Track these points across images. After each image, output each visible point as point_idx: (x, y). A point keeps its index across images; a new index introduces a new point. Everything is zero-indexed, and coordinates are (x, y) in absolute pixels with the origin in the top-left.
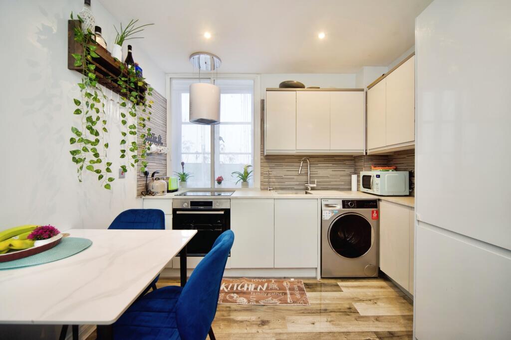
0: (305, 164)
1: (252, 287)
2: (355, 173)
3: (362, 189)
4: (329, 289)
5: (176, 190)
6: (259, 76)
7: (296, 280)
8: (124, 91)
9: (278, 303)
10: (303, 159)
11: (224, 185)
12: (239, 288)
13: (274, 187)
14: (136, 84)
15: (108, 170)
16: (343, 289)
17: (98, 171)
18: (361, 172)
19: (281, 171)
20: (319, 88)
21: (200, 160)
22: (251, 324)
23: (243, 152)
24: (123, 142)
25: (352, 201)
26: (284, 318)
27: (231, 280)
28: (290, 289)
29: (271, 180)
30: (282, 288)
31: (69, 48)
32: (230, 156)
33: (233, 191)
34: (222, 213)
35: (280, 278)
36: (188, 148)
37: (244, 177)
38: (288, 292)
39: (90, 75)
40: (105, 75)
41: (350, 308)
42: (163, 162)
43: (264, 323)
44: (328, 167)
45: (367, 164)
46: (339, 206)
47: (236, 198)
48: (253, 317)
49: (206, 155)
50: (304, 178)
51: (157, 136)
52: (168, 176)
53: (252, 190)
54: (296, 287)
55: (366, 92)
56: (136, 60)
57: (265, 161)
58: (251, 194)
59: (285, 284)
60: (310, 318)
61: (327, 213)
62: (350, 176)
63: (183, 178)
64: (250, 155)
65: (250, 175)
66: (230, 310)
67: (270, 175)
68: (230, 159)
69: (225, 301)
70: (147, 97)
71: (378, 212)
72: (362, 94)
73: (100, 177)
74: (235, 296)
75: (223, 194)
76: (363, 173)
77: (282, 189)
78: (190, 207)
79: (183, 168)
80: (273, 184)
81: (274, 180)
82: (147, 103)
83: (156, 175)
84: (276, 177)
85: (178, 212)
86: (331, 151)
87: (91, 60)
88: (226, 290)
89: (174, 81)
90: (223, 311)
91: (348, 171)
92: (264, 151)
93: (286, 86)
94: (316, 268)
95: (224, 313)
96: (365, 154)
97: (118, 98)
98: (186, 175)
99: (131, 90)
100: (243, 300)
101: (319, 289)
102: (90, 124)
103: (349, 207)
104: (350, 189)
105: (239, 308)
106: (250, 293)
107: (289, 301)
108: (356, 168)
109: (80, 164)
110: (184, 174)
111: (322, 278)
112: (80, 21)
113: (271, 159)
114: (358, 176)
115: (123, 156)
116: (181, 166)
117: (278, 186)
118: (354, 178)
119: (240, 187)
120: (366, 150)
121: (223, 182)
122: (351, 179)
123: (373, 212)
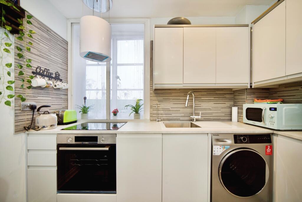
0: (190, 98)
2: (234, 106)
3: (245, 120)
5: (74, 122)
6: (149, 20)
10: (189, 93)
11: (119, 117)
13: (162, 118)
18: (244, 105)
23: (136, 88)
29: (159, 112)
32: (126, 91)
33: (125, 122)
34: (107, 149)
36: (90, 85)
37: (136, 110)
44: (210, 101)
45: (249, 97)
46: (230, 141)
47: (122, 133)
50: (189, 110)
53: (142, 121)
55: (251, 28)
57: (154, 95)
61: (217, 148)
62: (231, 108)
63: (84, 110)
64: (142, 91)
65: (141, 107)
67: (159, 108)
68: (126, 94)
71: (272, 148)
72: (247, 29)
76: (246, 106)
77: (169, 120)
78: (74, 142)
79: (85, 102)
80: (161, 115)
81: (162, 112)
82: (26, 32)
84: (164, 109)
86: (216, 85)
91: (228, 104)
92: (153, 85)
96: (249, 87)
98: (88, 108)
103: (241, 142)
104: (231, 120)
108: (235, 100)
110: (86, 107)
113: (159, 94)
114: (240, 108)
116: (84, 100)
117: (165, 118)
118: (235, 110)
119: (133, 118)
120: (251, 83)
121: (118, 114)
122: (231, 111)
123: (267, 147)
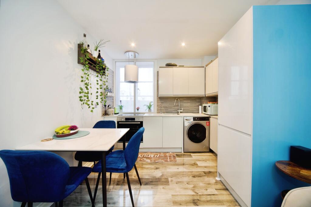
0: (177, 101)
1: (152, 156)
2: (201, 105)
3: (203, 112)
4: (187, 156)
5: (118, 113)
6: (156, 60)
7: (173, 153)
8: (98, 70)
9: (164, 161)
10: (176, 99)
11: (140, 111)
12: (147, 156)
13: (163, 111)
14: (102, 67)
15: (92, 104)
16: (193, 156)
17: (88, 105)
19: (167, 104)
20: (183, 66)
21: (129, 99)
22: (152, 169)
23: (149, 95)
24: (97, 92)
25: (198, 118)
26: (166, 167)
27: (143, 153)
28: (169, 156)
29: (162, 108)
30: (166, 156)
31: (78, 55)
32: (143, 97)
33: (144, 113)
34: (139, 123)
35: (165, 152)
36: (123, 94)
37: (149, 107)
38: (168, 158)
39: (86, 66)
40: (91, 64)
41: (195, 163)
42: (112, 100)
43: (157, 168)
44: (188, 102)
45: (205, 101)
46: (192, 120)
47: (145, 117)
48: (153, 166)
49: (132, 97)
50: (177, 108)
51: (109, 88)
52: (114, 107)
53: (153, 113)
54: (172, 156)
55: (205, 68)
56: (102, 56)
57: (159, 100)
58: (152, 115)
59: (167, 154)
60: (177, 167)
61: (186, 123)
62: (198, 106)
63: (121, 108)
64: (152, 97)
65: (152, 106)
66: (143, 164)
67: (161, 106)
68: (143, 99)
69: (140, 161)
70: (106, 72)
71: (209, 123)
72: (203, 69)
73: (89, 107)
74: (145, 159)
75: (139, 115)
76: (204, 105)
77: (167, 112)
78: (125, 121)
79: (121, 103)
82: (106, 74)
83: (109, 106)
84: (164, 107)
85: (120, 123)
87: (86, 60)
88: (141, 157)
89: (117, 63)
90: (140, 164)
91: (198, 104)
92: (158, 95)
93: (169, 65)
94: (181, 148)
95: (140, 165)
96: (204, 96)
97: (95, 74)
98: (122, 107)
99: (100, 70)
100: (149, 161)
101: (183, 156)
102: (86, 85)
103: (196, 120)
104: (198, 113)
105: (146, 163)
106: (151, 158)
107: (168, 161)
108: (201, 102)
109: (83, 102)
110: (121, 106)
111: (184, 152)
112: (83, 44)
113: (162, 99)
114: (202, 107)
115: (97, 98)
117: (165, 111)
118: (200, 107)
119: (148, 112)
120: (205, 94)
121: (139, 110)
122: (199, 108)
123: (207, 122)
